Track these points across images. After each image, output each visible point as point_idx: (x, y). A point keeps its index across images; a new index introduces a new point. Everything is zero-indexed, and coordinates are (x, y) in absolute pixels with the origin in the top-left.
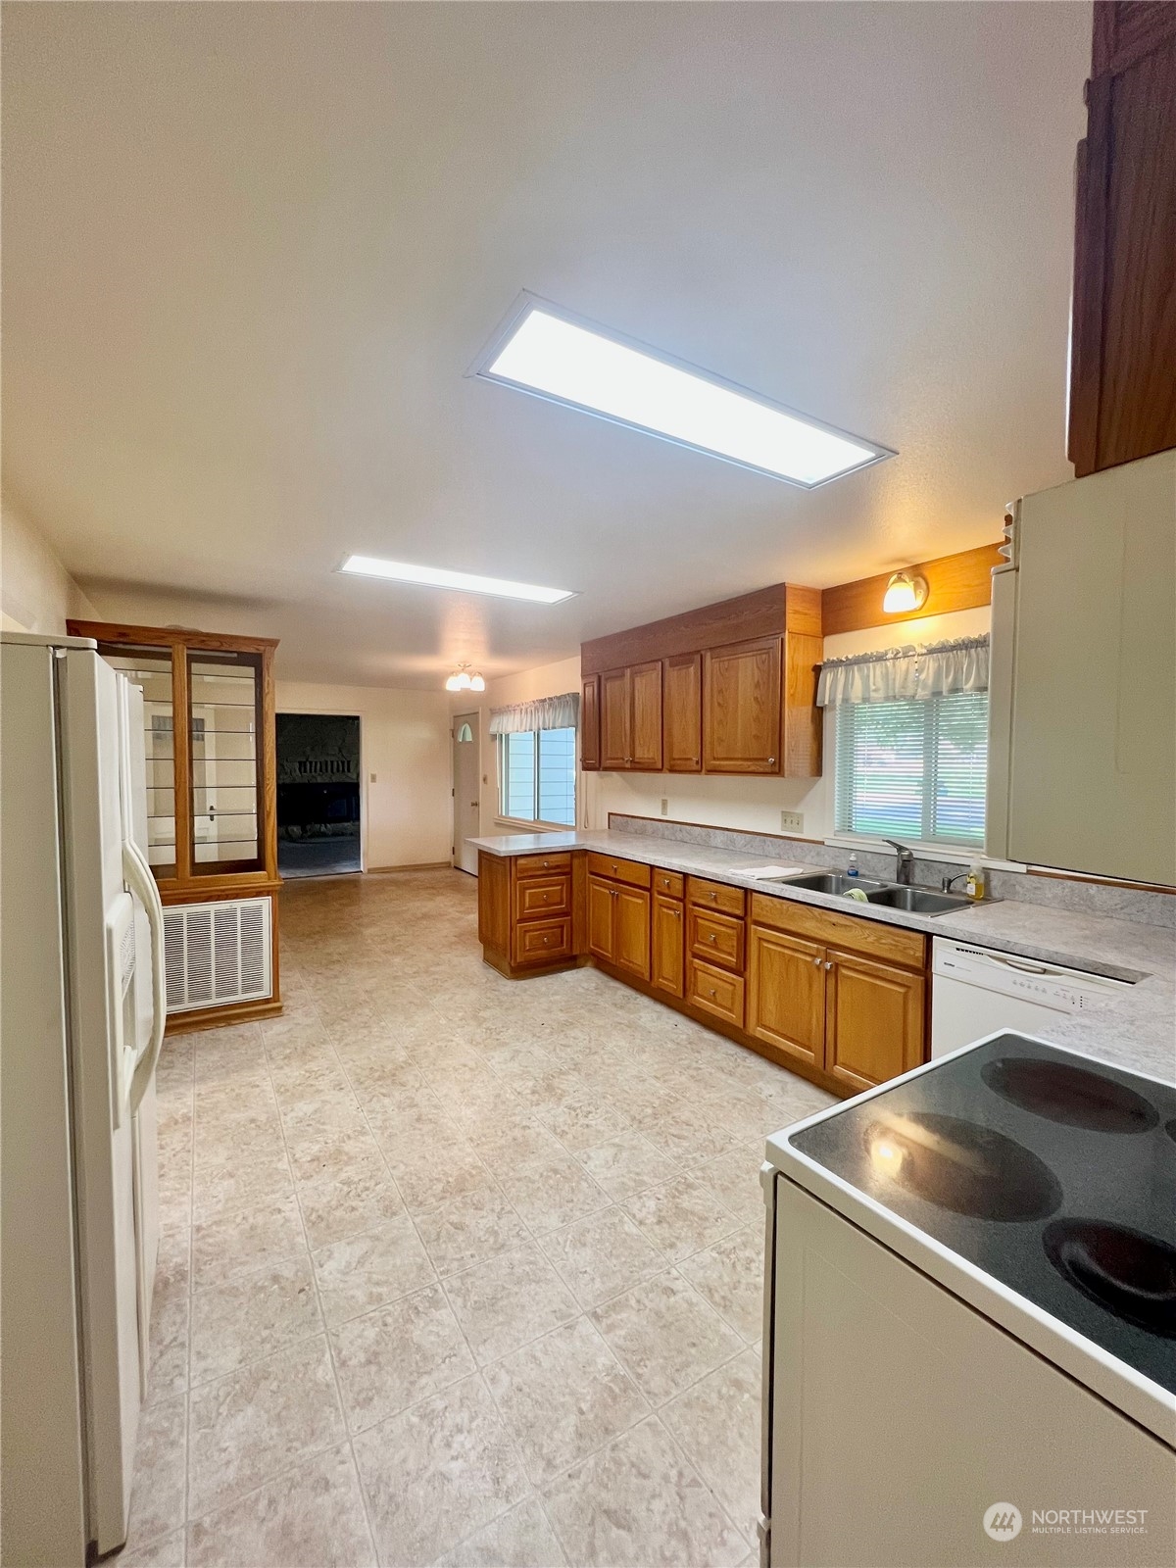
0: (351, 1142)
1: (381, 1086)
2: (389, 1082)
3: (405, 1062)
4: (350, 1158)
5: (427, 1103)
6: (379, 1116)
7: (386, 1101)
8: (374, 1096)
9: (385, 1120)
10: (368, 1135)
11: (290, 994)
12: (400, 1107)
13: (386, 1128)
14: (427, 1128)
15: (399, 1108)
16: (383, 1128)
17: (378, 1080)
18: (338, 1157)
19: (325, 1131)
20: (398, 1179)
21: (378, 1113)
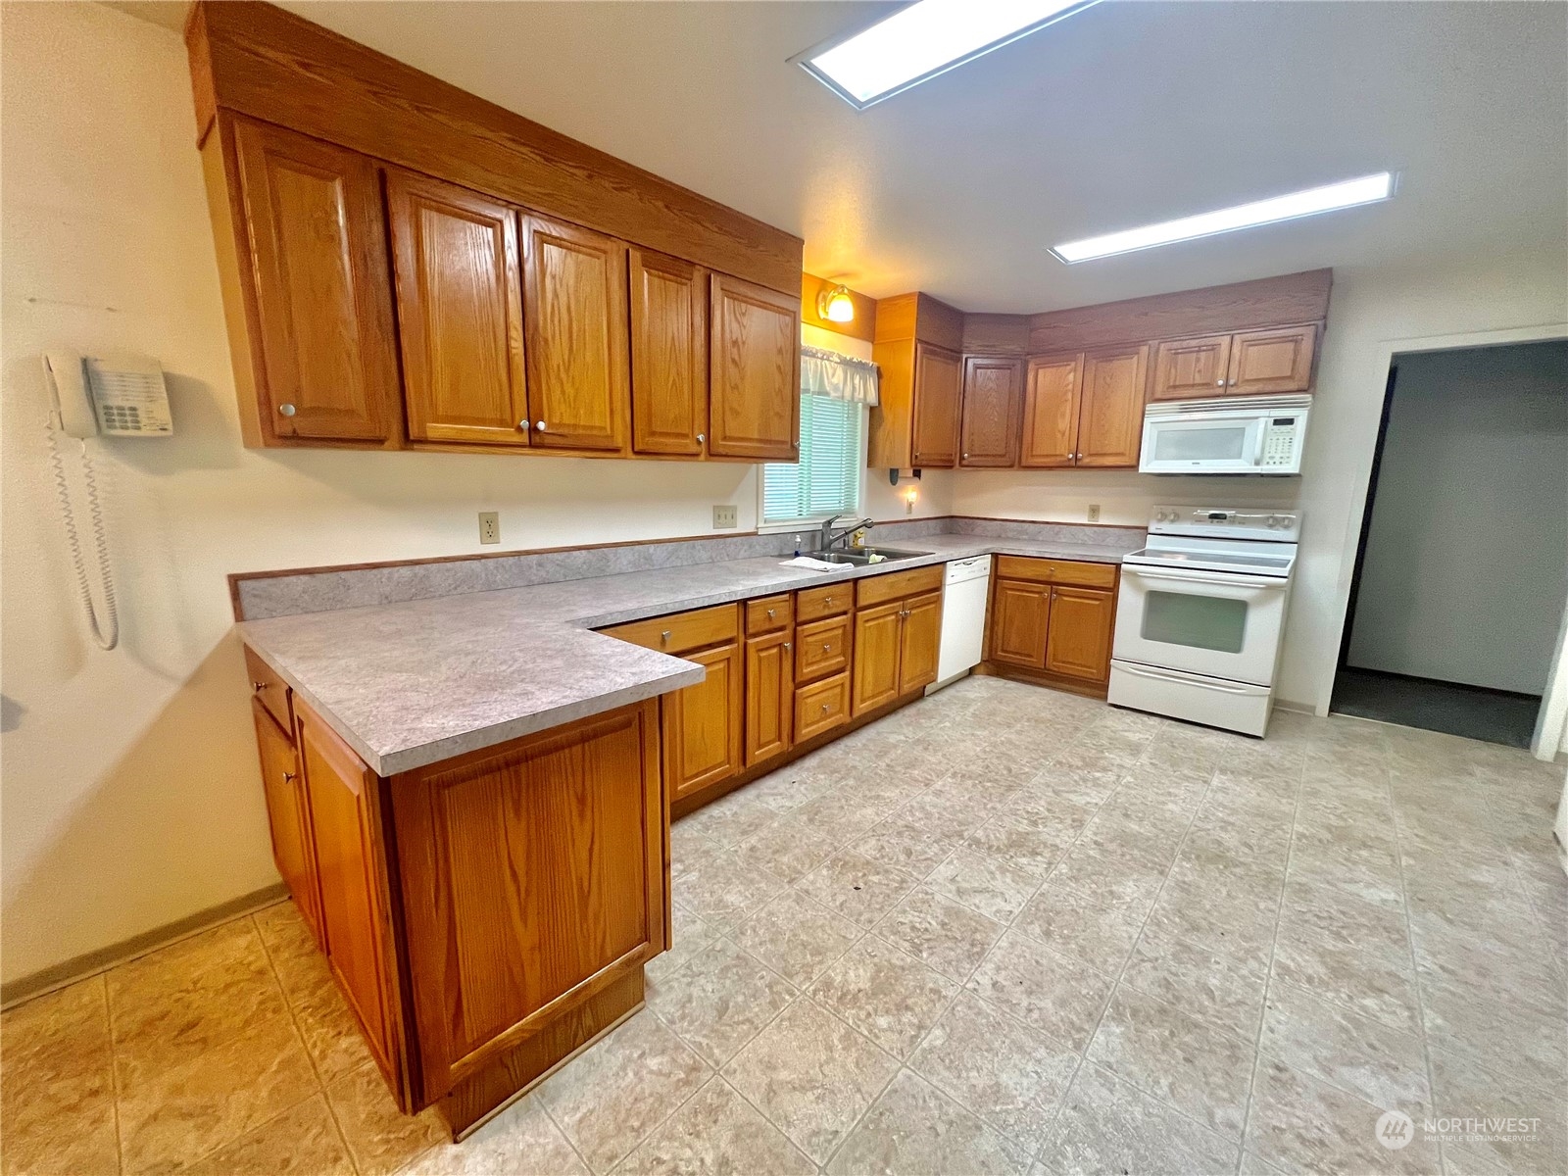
0: (1310, 971)
1: (1202, 1011)
2: (1182, 1007)
3: (1119, 1018)
4: (1321, 955)
5: (1162, 935)
6: (1244, 972)
7: (1214, 982)
8: (1229, 1005)
9: (1240, 960)
10: (1278, 962)
12: (1204, 959)
13: (1247, 951)
14: (1196, 914)
15: (1207, 960)
16: (1252, 953)
17: (1197, 1025)
18: (1340, 971)
19: (1344, 1016)
20: (1275, 901)
21: (1243, 977)
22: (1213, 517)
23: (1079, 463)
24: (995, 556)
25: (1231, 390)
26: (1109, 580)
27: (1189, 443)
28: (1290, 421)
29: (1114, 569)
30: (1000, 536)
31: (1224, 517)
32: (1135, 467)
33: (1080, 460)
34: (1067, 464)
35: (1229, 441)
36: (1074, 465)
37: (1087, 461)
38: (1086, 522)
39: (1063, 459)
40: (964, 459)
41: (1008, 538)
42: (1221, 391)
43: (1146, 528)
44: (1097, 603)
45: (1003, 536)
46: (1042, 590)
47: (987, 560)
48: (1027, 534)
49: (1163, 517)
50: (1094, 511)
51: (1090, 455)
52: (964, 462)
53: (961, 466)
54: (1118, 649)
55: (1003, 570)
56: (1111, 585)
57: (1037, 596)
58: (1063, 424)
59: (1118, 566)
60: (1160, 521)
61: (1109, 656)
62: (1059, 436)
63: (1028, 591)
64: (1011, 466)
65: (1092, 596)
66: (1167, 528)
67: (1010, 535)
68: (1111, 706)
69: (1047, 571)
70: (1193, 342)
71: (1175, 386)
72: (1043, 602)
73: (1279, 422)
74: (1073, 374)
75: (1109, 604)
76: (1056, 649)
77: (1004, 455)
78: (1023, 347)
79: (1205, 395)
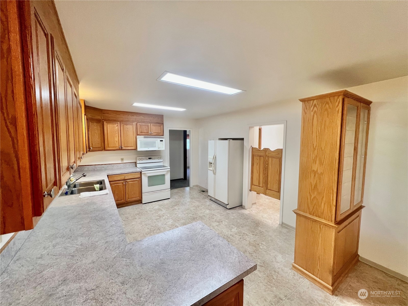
22: (149, 158)
23: (122, 149)
24: (108, 176)
25: (152, 134)
26: (139, 176)
27: (147, 144)
28: (162, 141)
30: (94, 170)
31: (151, 158)
32: (136, 149)
34: (119, 149)
35: (153, 144)
36: (121, 149)
37: (124, 148)
38: (121, 162)
40: (91, 149)
42: (150, 134)
43: (136, 162)
44: (137, 182)
45: (96, 169)
46: (123, 182)
48: (104, 168)
49: (141, 159)
50: (122, 159)
53: (90, 151)
54: (143, 191)
57: (121, 184)
58: (116, 139)
59: (141, 172)
61: (141, 193)
62: (116, 142)
63: (118, 183)
64: (102, 150)
65: (136, 180)
66: (141, 162)
67: (98, 169)
68: (143, 204)
69: (123, 177)
70: (144, 124)
71: (141, 132)
72: (123, 185)
73: (161, 141)
74: (117, 127)
75: (140, 181)
76: (128, 196)
77: (100, 147)
78: (102, 118)
79: (147, 135)
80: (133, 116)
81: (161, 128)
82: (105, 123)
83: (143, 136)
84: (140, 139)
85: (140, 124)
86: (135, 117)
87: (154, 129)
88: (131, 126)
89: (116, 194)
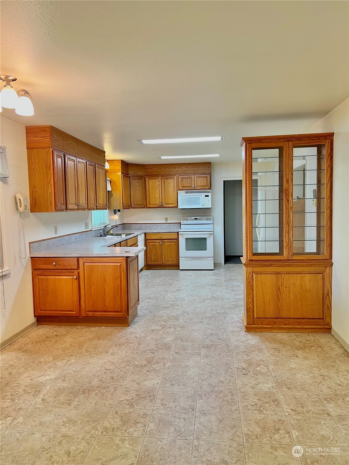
11: (238, 329)
22: (195, 219)
24: (145, 234)
25: (196, 188)
26: (176, 237)
27: (189, 201)
28: (208, 196)
29: (177, 234)
30: (140, 229)
31: (197, 219)
32: (177, 207)
33: (163, 205)
34: (159, 206)
35: (197, 200)
36: (161, 207)
37: (165, 206)
39: (158, 205)
40: (132, 206)
41: (143, 229)
42: (193, 188)
43: (180, 223)
44: (174, 243)
45: (141, 228)
46: (159, 242)
47: (143, 235)
49: (184, 220)
50: (166, 219)
51: (165, 204)
52: (132, 207)
53: (132, 208)
55: (148, 238)
56: (177, 238)
57: (158, 244)
58: (157, 196)
59: (178, 233)
60: (183, 221)
61: (179, 257)
62: (157, 199)
63: (155, 243)
64: (144, 208)
65: (172, 241)
66: (185, 222)
67: (143, 228)
68: (181, 270)
69: (160, 236)
70: (186, 176)
71: (183, 187)
72: (160, 245)
73: (206, 196)
74: (158, 182)
75: (177, 243)
76: (165, 257)
77: (142, 204)
78: (144, 174)
79: (190, 189)
80: (175, 168)
81: (207, 180)
82: (147, 179)
83: (184, 191)
84: (182, 195)
85: (182, 176)
86: (177, 169)
87: (199, 181)
88: (172, 179)
89: (153, 254)
